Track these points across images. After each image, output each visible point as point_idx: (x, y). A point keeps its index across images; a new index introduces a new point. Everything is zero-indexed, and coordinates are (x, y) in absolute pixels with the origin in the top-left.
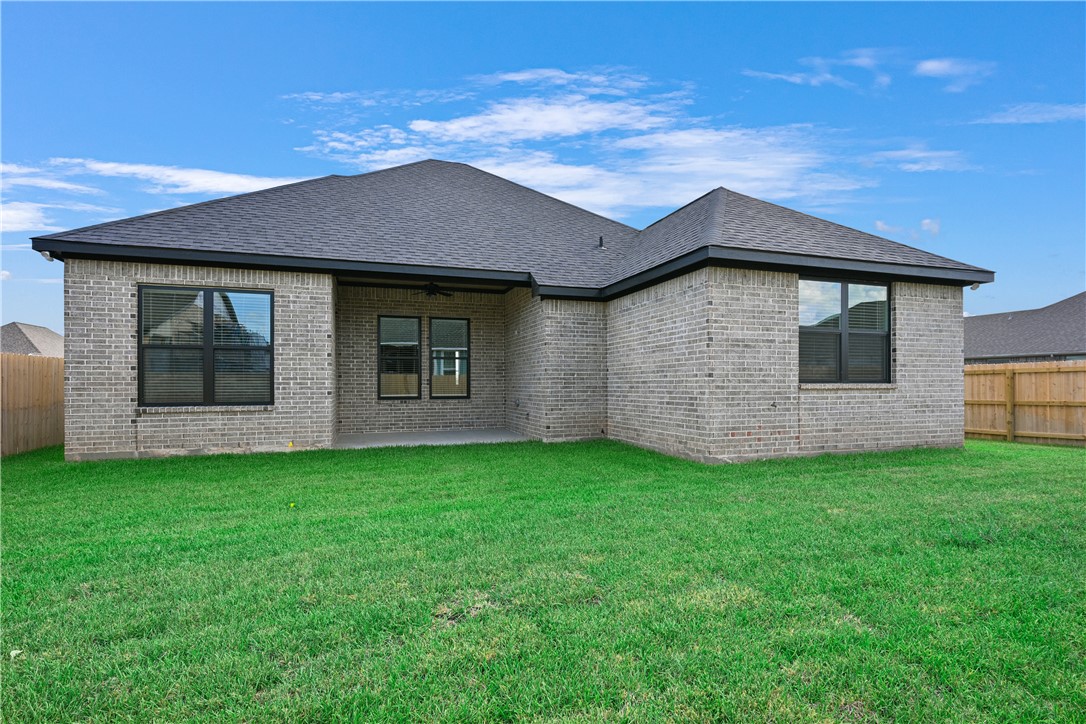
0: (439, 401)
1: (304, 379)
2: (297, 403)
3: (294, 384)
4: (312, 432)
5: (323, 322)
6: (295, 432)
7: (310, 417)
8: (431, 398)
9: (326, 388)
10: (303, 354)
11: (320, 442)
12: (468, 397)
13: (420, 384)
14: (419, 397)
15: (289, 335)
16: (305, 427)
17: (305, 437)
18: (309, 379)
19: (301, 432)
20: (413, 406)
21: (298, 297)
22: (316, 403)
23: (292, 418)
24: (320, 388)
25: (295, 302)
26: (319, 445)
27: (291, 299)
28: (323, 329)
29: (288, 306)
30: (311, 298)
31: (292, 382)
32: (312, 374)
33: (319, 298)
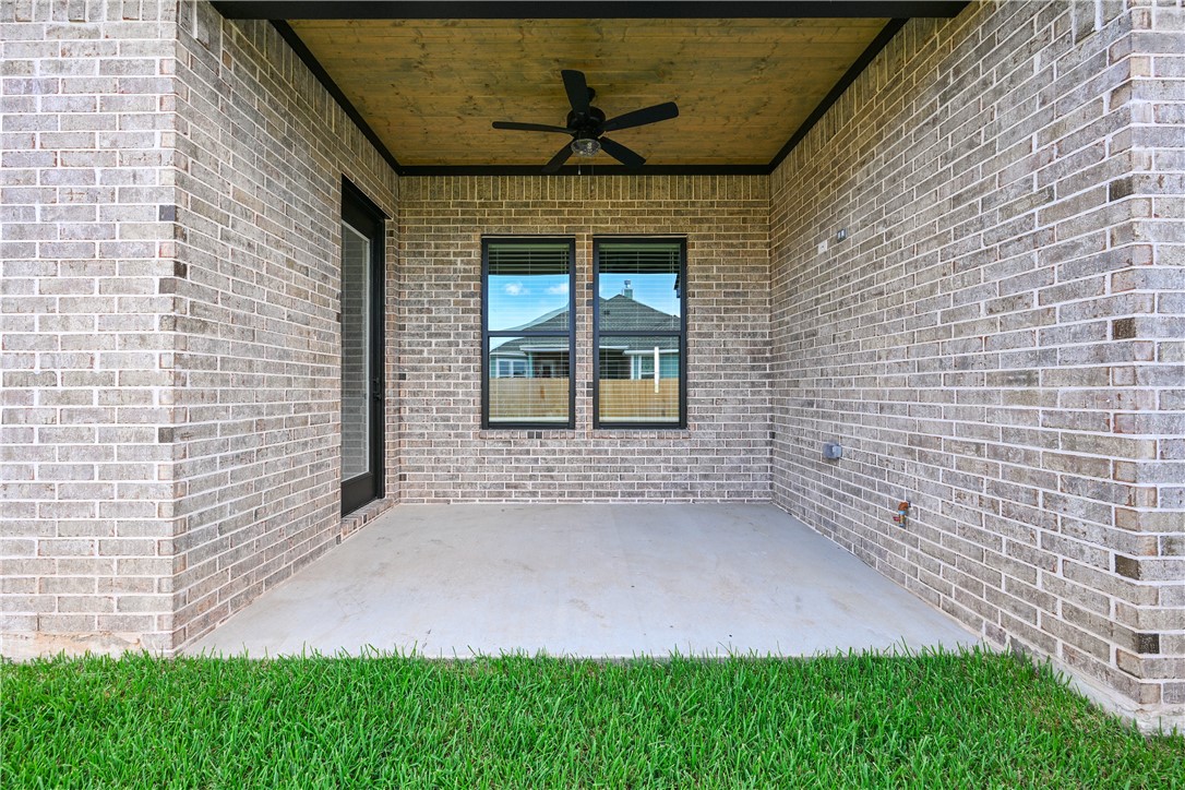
0: (615, 433)
1: (79, 379)
2: (54, 472)
3: (47, 398)
4: (107, 585)
5: (145, 159)
6: (46, 585)
7: (99, 529)
8: (598, 425)
9: (154, 415)
10: (77, 285)
11: (131, 625)
12: (682, 424)
13: (573, 393)
14: (571, 425)
15: (30, 213)
16: (82, 567)
17: (80, 604)
18: (94, 380)
19: (65, 583)
20: (555, 442)
21: (60, 67)
22: (121, 473)
23: (35, 529)
24: (134, 417)
25: (48, 87)
26: (130, 637)
27: (38, 75)
28: (145, 186)
29: (25, 105)
30: (106, 67)
31: (36, 390)
32: (106, 361)
33: (131, 66)
